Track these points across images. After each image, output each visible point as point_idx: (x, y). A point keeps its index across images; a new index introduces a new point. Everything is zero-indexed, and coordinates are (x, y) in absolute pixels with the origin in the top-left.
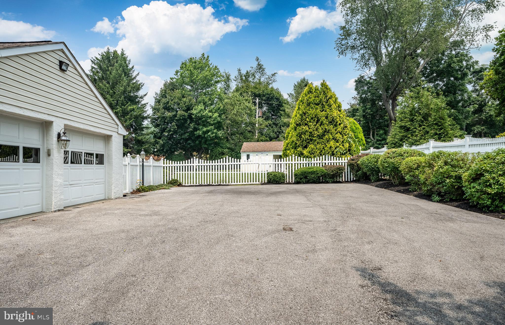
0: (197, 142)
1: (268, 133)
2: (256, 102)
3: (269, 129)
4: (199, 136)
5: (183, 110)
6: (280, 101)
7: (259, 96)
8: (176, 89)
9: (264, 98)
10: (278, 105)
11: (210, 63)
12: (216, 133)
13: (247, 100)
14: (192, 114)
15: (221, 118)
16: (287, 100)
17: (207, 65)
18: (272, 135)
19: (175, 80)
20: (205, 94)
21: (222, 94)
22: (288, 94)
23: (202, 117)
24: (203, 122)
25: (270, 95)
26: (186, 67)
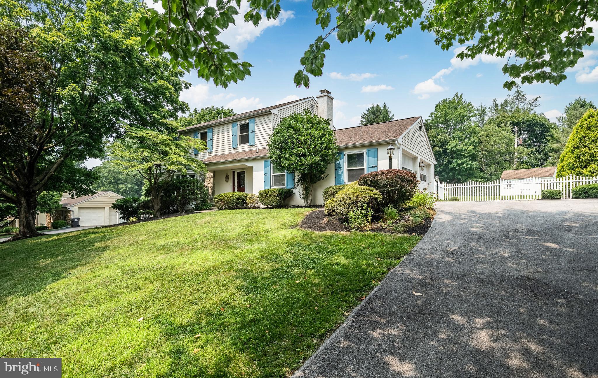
0: (451, 174)
1: (530, 160)
2: (515, 130)
3: (531, 157)
4: (453, 168)
5: (438, 147)
6: (546, 126)
7: (518, 124)
8: (431, 129)
9: (524, 126)
10: (541, 131)
11: (463, 100)
12: (471, 164)
13: (504, 130)
14: (446, 149)
15: (476, 150)
16: (554, 124)
17: (460, 103)
18: (535, 162)
19: (429, 121)
20: (459, 130)
21: (476, 128)
22: (557, 118)
23: (458, 150)
24: (458, 155)
25: (532, 121)
26: (440, 109)
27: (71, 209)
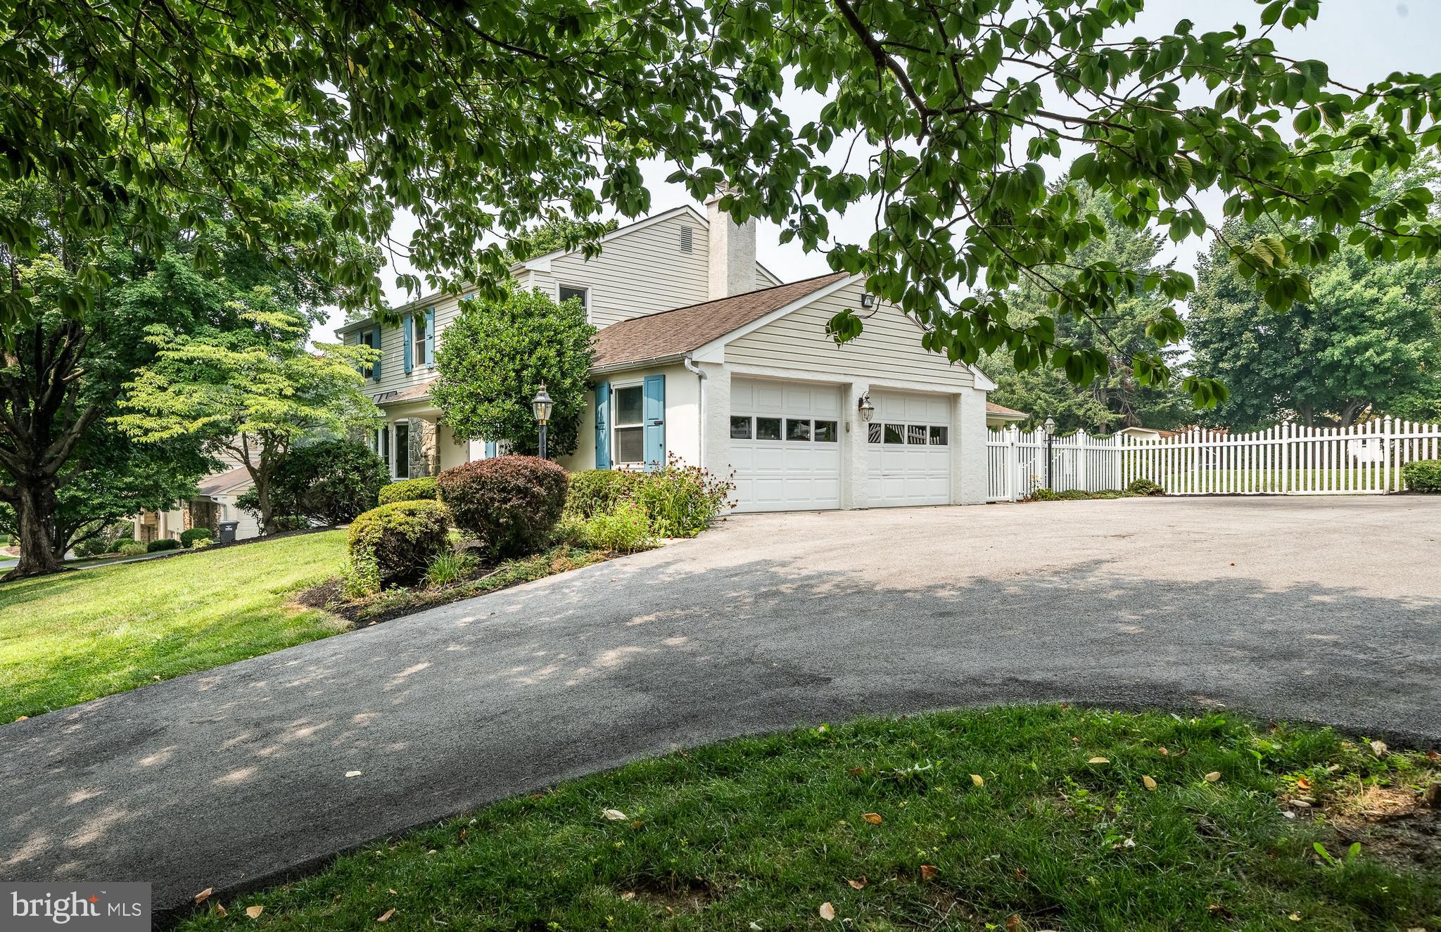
12: (1396, 349)
15: (1417, 298)
23: (1349, 303)
27: (219, 501)
